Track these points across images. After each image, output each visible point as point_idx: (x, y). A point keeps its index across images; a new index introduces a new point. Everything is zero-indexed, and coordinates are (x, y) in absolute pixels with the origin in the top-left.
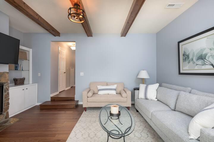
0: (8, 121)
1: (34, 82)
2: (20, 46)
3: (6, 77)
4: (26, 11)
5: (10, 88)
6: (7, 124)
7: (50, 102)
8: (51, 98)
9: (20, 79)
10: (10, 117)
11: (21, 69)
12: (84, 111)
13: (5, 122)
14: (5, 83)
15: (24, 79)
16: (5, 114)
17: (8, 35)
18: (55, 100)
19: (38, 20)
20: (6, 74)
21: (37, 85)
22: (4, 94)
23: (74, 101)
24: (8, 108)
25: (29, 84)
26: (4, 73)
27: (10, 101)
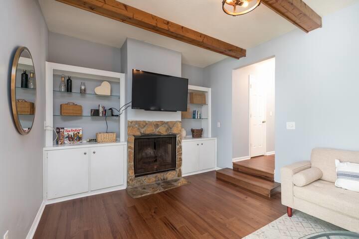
0: (179, 180)
1: (213, 136)
2: (189, 86)
3: (178, 127)
4: (187, 37)
5: (183, 141)
6: (175, 184)
7: (232, 171)
8: (234, 164)
9: (197, 130)
10: (182, 176)
11: (199, 118)
12: (286, 214)
13: (176, 181)
14: (178, 134)
15: (202, 130)
16: (178, 170)
17: (180, 77)
18: (239, 170)
19: (203, 42)
20: (178, 123)
21: (216, 140)
22: (177, 147)
23: (273, 181)
24: (180, 165)
25: (208, 137)
26: (176, 122)
27: (183, 157)
